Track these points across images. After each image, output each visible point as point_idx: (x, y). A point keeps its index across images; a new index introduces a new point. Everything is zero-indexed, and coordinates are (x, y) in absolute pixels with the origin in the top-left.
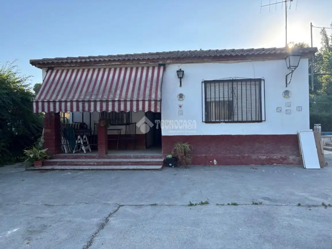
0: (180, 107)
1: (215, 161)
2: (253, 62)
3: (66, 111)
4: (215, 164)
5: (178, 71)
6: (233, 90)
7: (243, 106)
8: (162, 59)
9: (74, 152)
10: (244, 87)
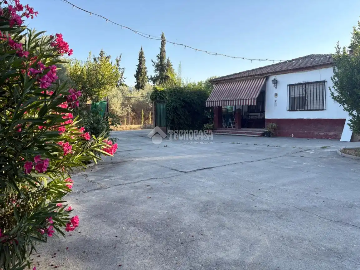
0: (276, 101)
1: (292, 135)
2: (320, 70)
3: (224, 105)
4: (292, 136)
5: (272, 80)
6: (305, 89)
7: (311, 100)
8: (265, 73)
9: (228, 127)
10: (312, 87)
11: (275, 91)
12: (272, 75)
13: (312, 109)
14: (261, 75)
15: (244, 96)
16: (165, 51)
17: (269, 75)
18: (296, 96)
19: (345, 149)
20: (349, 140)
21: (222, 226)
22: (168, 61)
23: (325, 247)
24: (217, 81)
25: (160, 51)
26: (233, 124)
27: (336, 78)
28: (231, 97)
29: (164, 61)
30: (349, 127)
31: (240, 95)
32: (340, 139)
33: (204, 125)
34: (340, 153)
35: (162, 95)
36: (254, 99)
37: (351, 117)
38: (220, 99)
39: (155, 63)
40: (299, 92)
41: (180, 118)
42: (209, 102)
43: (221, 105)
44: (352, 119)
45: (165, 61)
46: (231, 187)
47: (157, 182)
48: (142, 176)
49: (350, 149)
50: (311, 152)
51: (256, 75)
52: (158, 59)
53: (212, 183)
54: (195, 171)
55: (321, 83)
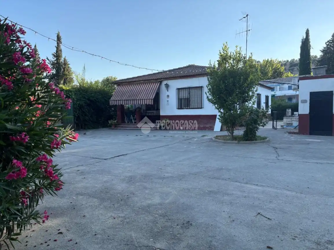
0: (168, 101)
2: (199, 78)
3: (126, 104)
5: (165, 84)
6: (189, 92)
7: (194, 101)
8: (159, 79)
9: (130, 123)
10: (194, 90)
11: (168, 93)
12: (164, 80)
13: (194, 107)
14: (156, 80)
15: (143, 97)
16: (61, 50)
17: (162, 80)
18: (183, 97)
19: (217, 136)
20: (219, 131)
21: (146, 188)
22: (65, 60)
23: (207, 190)
24: (119, 83)
25: (56, 50)
26: (134, 120)
27: (210, 86)
28: (132, 97)
29: (60, 59)
30: (219, 120)
31: (139, 96)
32: (213, 130)
33: (109, 121)
34: (214, 139)
35: (68, 94)
36: (151, 99)
37: (219, 114)
38: (122, 99)
39: (50, 61)
40: (184, 95)
41: (86, 115)
42: (113, 100)
43: (123, 104)
44: (221, 115)
45: (62, 60)
46: (144, 166)
47: (84, 168)
48: (68, 164)
49: (220, 136)
50: (195, 140)
51: (152, 80)
52: (54, 57)
53: (129, 165)
54: (113, 158)
55: (200, 88)
